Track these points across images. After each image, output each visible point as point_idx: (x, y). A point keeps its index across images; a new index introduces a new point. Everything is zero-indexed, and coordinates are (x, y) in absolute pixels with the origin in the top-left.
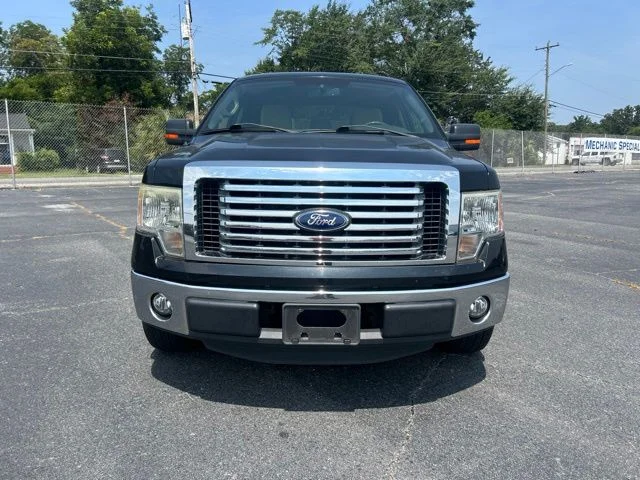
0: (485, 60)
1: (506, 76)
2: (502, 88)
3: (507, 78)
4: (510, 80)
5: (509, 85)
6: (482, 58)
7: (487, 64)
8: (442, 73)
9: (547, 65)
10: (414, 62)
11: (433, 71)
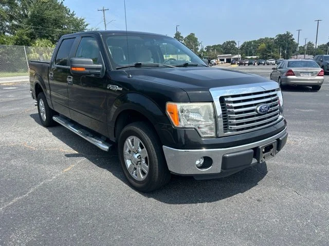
0: (71, 13)
1: (84, 23)
2: (83, 29)
3: (85, 24)
4: (87, 25)
5: (87, 27)
6: (69, 11)
7: (73, 15)
8: (51, 18)
9: (104, 19)
10: (32, 10)
11: (45, 16)
